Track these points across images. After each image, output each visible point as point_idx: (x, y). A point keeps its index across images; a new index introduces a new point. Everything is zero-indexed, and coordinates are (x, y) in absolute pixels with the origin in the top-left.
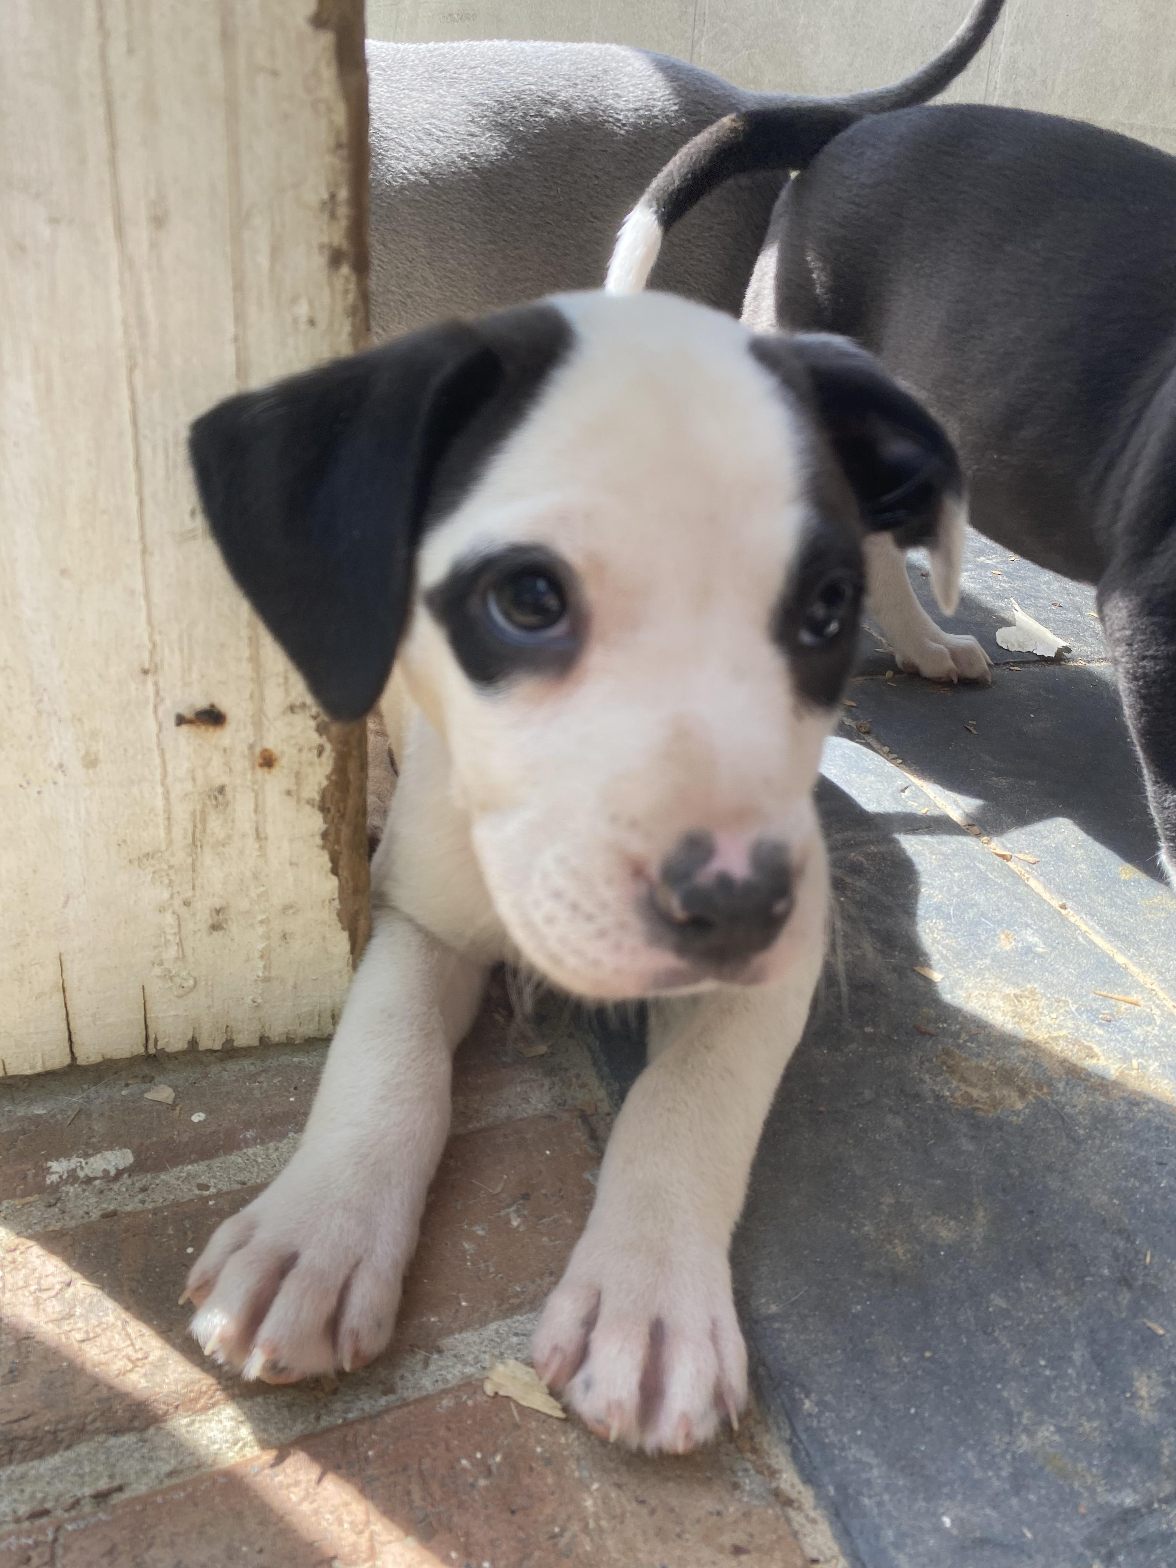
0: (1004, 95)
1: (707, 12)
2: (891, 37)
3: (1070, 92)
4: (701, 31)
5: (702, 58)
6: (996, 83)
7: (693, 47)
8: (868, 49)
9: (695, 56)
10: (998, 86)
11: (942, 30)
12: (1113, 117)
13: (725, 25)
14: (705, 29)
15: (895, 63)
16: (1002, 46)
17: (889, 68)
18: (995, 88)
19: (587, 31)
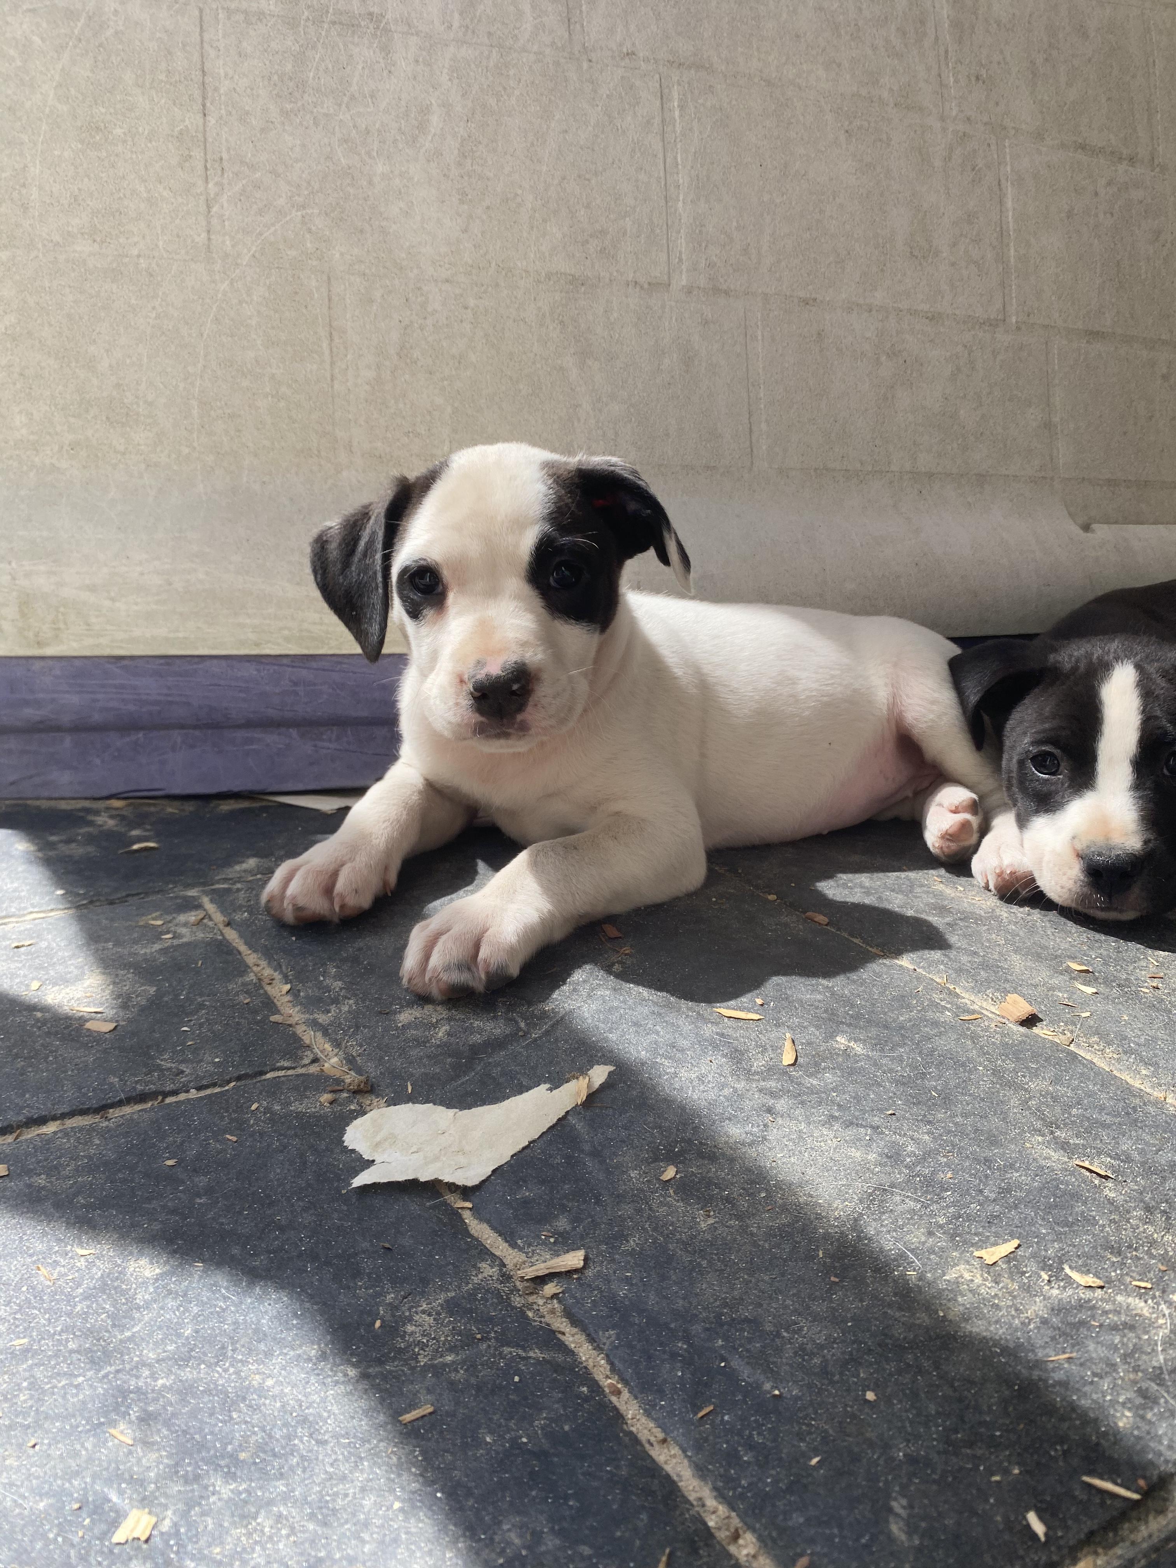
0: (695, 270)
1: (225, 156)
2: (519, 192)
3: (783, 264)
4: (219, 184)
5: (226, 223)
6: (680, 253)
7: (209, 207)
8: (488, 208)
9: (214, 221)
10: (684, 257)
11: (593, 182)
12: (844, 296)
13: (258, 175)
14: (225, 181)
15: (532, 228)
16: (680, 204)
17: (525, 234)
18: (680, 260)
19: (24, 185)
